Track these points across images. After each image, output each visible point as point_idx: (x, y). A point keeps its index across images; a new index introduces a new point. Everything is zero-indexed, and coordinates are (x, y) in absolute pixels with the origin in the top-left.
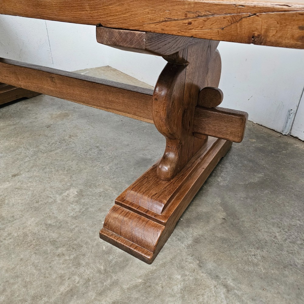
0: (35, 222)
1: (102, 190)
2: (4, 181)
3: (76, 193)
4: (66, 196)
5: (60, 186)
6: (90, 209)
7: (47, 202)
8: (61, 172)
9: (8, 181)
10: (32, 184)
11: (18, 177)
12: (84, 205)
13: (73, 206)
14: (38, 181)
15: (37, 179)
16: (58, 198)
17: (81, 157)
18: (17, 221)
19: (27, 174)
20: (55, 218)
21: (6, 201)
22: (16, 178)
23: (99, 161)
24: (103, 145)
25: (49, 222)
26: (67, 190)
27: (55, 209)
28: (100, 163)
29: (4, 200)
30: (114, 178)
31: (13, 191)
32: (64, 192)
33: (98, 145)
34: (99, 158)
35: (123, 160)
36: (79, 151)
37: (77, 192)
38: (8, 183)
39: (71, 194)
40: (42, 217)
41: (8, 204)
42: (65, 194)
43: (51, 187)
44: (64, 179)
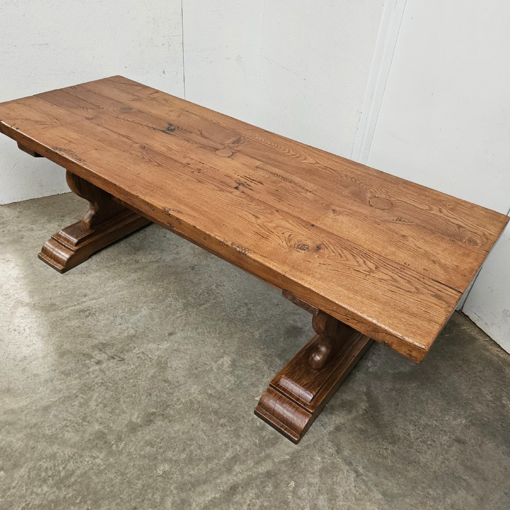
0: (198, 390)
1: (253, 362)
2: (162, 340)
3: (230, 363)
4: (221, 365)
5: (214, 352)
6: (244, 383)
7: (205, 370)
8: (213, 335)
9: (166, 340)
10: (188, 347)
11: (174, 336)
12: (238, 378)
13: (228, 376)
14: (193, 344)
15: (192, 341)
16: (215, 366)
17: (230, 316)
18: (182, 387)
19: (182, 333)
20: (214, 388)
21: (169, 364)
22: (172, 337)
23: (249, 325)
24: (252, 302)
25: (209, 392)
26: (221, 357)
27: (213, 378)
28: (249, 327)
29: (167, 363)
30: (264, 349)
31: (172, 352)
32: (218, 359)
33: (247, 301)
34: (248, 320)
35: (273, 326)
36: (228, 309)
37: (230, 361)
38: (166, 342)
39: (225, 363)
40: (203, 386)
41: (171, 367)
42: (220, 362)
43: (206, 352)
44: (217, 344)
